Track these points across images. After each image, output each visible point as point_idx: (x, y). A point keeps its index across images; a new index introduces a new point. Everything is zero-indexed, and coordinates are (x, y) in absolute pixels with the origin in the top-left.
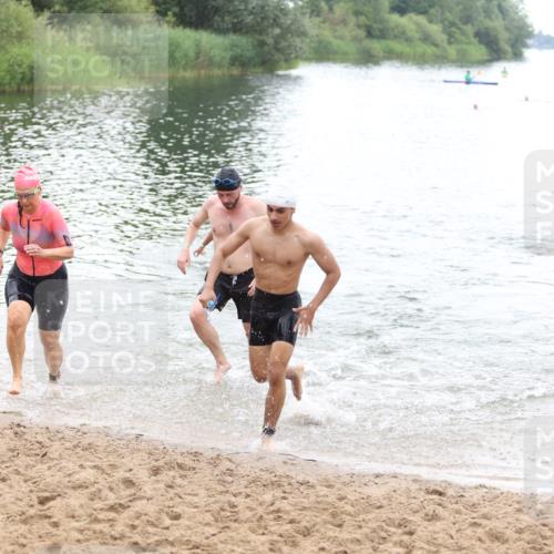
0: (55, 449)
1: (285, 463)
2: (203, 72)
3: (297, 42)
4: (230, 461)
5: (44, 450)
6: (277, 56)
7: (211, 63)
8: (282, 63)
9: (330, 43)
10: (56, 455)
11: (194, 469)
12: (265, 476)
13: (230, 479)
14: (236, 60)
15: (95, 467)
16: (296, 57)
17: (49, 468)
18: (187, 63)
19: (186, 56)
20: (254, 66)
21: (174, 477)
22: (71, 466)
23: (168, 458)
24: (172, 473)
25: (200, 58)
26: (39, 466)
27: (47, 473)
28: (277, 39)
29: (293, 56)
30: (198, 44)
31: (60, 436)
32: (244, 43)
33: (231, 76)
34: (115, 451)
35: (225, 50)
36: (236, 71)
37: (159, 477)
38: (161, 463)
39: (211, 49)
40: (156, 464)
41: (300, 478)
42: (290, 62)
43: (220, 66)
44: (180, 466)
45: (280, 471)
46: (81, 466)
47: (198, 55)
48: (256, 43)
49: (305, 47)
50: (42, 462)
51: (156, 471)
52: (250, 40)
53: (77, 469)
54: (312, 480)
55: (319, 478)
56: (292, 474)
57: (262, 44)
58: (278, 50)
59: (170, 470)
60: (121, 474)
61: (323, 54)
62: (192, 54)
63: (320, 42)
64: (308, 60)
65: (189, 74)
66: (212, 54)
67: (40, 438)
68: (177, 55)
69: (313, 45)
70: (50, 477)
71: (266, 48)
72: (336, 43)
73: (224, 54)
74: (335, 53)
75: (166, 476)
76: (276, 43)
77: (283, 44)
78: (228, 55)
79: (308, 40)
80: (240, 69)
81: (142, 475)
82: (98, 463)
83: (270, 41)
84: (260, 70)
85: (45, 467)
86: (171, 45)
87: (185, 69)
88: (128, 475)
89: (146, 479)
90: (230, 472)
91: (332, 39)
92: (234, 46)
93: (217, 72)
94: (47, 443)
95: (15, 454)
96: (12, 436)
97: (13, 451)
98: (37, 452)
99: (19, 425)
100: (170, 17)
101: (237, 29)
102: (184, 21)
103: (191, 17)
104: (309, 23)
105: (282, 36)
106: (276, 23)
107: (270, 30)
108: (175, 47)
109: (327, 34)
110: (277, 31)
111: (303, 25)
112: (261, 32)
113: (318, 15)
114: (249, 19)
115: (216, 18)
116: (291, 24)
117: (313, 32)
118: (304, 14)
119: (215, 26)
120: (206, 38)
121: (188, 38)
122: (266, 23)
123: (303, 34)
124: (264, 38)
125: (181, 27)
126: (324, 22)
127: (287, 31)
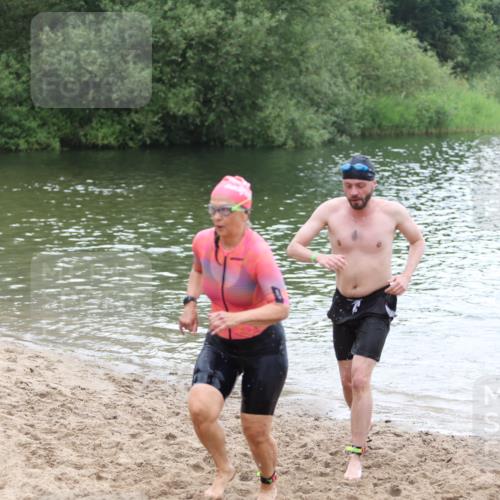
0: (459, 455)
5: (449, 456)
10: (460, 461)
15: (495, 471)
17: (454, 472)
22: (473, 470)
26: (445, 470)
27: (452, 477)
31: (464, 443)
46: (482, 471)
50: (447, 467)
53: (479, 473)
67: (446, 446)
70: (454, 480)
85: (450, 471)
94: (452, 449)
95: (423, 459)
96: (421, 442)
97: (421, 456)
98: (443, 458)
99: (427, 434)
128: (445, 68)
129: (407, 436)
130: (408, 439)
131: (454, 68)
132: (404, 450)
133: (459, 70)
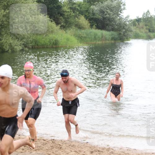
0: (64, 146)
1: (128, 150)
2: (104, 42)
3: (130, 33)
4: (112, 149)
5: (61, 147)
6: (124, 37)
7: (106, 39)
8: (126, 39)
9: (139, 34)
10: (64, 148)
11: (102, 152)
12: (122, 154)
13: (112, 154)
14: (113, 39)
15: (75, 151)
16: (130, 38)
17: (62, 152)
18: (99, 40)
19: (99, 37)
20: (118, 40)
21: (97, 154)
22: (68, 151)
23: (95, 149)
25: (103, 38)
28: (124, 33)
29: (129, 37)
30: (102, 34)
31: (65, 143)
32: (115, 34)
34: (80, 147)
35: (110, 36)
36: (113, 42)
37: (93, 154)
39: (106, 35)
40: (92, 150)
41: (132, 154)
42: (128, 39)
43: (108, 40)
44: (99, 151)
45: (126, 152)
46: (71, 151)
47: (102, 37)
48: (118, 34)
49: (132, 35)
50: (60, 150)
51: (92, 152)
52: (117, 33)
56: (130, 153)
57: (120, 34)
58: (124, 36)
59: (96, 152)
60: (82, 153)
61: (137, 37)
62: (100, 37)
63: (136, 33)
64: (133, 38)
65: (100, 42)
66: (106, 37)
67: (59, 143)
68: (96, 37)
69: (134, 34)
71: (121, 35)
72: (140, 34)
73: (109, 37)
74: (140, 36)
75: (95, 154)
77: (126, 34)
78: (111, 37)
79: (133, 33)
80: (114, 41)
81: (88, 153)
83: (122, 33)
84: (120, 41)
86: (95, 34)
87: (99, 41)
88: (84, 153)
90: (112, 152)
91: (139, 33)
92: (112, 34)
93: (107, 42)
94: (61, 144)
96: (52, 143)
97: (52, 147)
98: (59, 147)
99: (53, 140)
100: (94, 27)
101: (113, 30)
102: (98, 28)
103: (100, 26)
104: (133, 28)
105: (126, 32)
106: (124, 28)
107: (122, 30)
108: (96, 35)
109: (138, 31)
110: (124, 30)
111: (131, 29)
112: (120, 31)
113: (135, 26)
114: (116, 27)
115: (107, 27)
116: (128, 28)
117: (134, 31)
118: (131, 26)
119: (107, 29)
120: (104, 32)
121: (99, 32)
122: (121, 28)
123: (131, 31)
124: (121, 32)
125: (97, 29)
126: (137, 28)
127: (127, 30)
128: (58, 27)
129: (47, 140)
131: (60, 27)
132: (47, 145)
133: (62, 27)
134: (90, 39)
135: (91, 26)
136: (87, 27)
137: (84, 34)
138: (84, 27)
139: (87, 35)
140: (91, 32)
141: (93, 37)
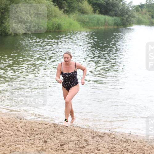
0: (65, 131)
1: (129, 136)
2: (106, 27)
3: (133, 19)
4: (114, 135)
5: (62, 131)
6: (127, 23)
7: (109, 25)
8: (129, 25)
9: (141, 20)
10: (65, 133)
11: (104, 137)
12: (124, 139)
13: (114, 140)
14: (116, 24)
15: (76, 136)
16: (132, 23)
17: (64, 136)
18: (102, 24)
19: (102, 22)
20: (121, 26)
21: (98, 139)
22: (69, 136)
23: (97, 134)
24: (98, 138)
25: (106, 23)
26: (61, 136)
27: (63, 137)
28: (127, 18)
29: (131, 23)
30: (105, 19)
31: (67, 127)
32: (118, 19)
33: (114, 28)
34: (82, 132)
36: (115, 27)
37: (94, 139)
38: (95, 135)
39: (109, 21)
40: (93, 135)
41: (133, 140)
42: (130, 25)
43: (111, 26)
44: (100, 136)
45: (128, 138)
46: (73, 136)
47: (105, 22)
48: (121, 19)
49: (135, 21)
50: (61, 135)
51: (93, 137)
52: (119, 18)
53: (71, 136)
54: (137, 141)
55: (139, 140)
56: (131, 139)
57: (123, 19)
58: (127, 21)
59: (97, 137)
60: (84, 138)
61: (140, 23)
62: (103, 22)
63: (139, 19)
64: (136, 24)
65: (103, 28)
67: (61, 128)
68: (99, 22)
69: (137, 20)
70: (64, 138)
71: (124, 21)
72: (143, 20)
73: (112, 22)
74: (143, 22)
75: (96, 139)
76: (127, 19)
77: (129, 20)
78: (113, 23)
79: (135, 19)
80: (117, 26)
81: (89, 138)
82: (77, 135)
83: (125, 19)
84: (122, 27)
85: (62, 136)
87: (101, 26)
88: (85, 138)
89: (91, 139)
90: (114, 138)
91: (142, 18)
92: (115, 20)
93: (110, 27)
94: (63, 129)
95: (54, 132)
96: (53, 127)
97: (53, 131)
98: (60, 131)
99: (55, 124)
100: (97, 12)
101: (116, 15)
102: (101, 13)
103: (103, 12)
104: (136, 14)
105: (128, 17)
106: (127, 14)
107: (125, 16)
108: (98, 20)
109: (141, 17)
110: (127, 16)
111: (134, 15)
112: (123, 16)
113: (138, 12)
114: (119, 13)
115: (110, 12)
116: (131, 14)
117: (137, 16)
118: (134, 11)
119: (110, 14)
120: (107, 18)
121: (102, 17)
122: (124, 14)
123: (134, 17)
124: (123, 18)
125: (100, 15)
126: (140, 14)
127: (130, 16)
128: (61, 11)
129: (49, 125)
130: (49, 126)
131: (64, 11)
132: (48, 129)
133: (65, 12)
134: (93, 24)
135: (95, 11)
136: (90, 12)
137: (87, 19)
138: (87, 11)
139: (90, 20)
140: (94, 17)
141: (96, 22)
